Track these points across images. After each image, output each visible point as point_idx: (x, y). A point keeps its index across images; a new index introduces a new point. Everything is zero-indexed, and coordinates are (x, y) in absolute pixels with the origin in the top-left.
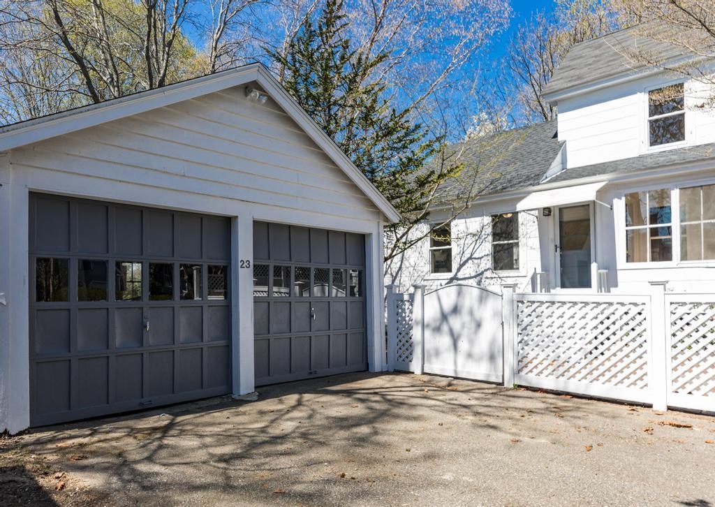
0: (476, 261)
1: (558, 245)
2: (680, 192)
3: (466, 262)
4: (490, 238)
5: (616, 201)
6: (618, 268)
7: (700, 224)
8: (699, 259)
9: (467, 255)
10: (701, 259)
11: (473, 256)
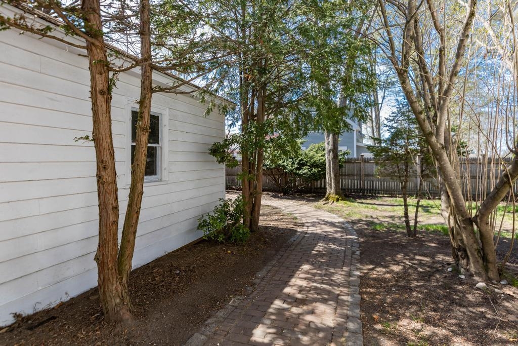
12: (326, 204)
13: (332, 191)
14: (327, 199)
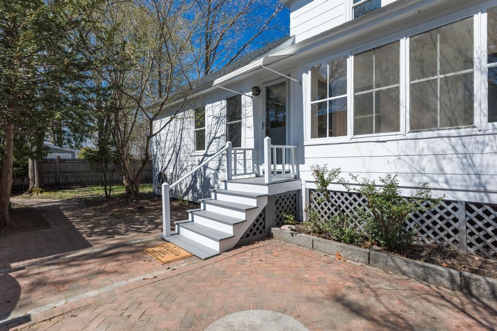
0: (217, 140)
1: (265, 123)
2: (354, 58)
3: (212, 140)
4: (225, 120)
5: (304, 75)
6: (305, 144)
7: (372, 93)
8: (371, 132)
9: (213, 135)
10: (372, 133)
11: (216, 136)
12: (31, 195)
13: (35, 185)
14: (31, 192)
